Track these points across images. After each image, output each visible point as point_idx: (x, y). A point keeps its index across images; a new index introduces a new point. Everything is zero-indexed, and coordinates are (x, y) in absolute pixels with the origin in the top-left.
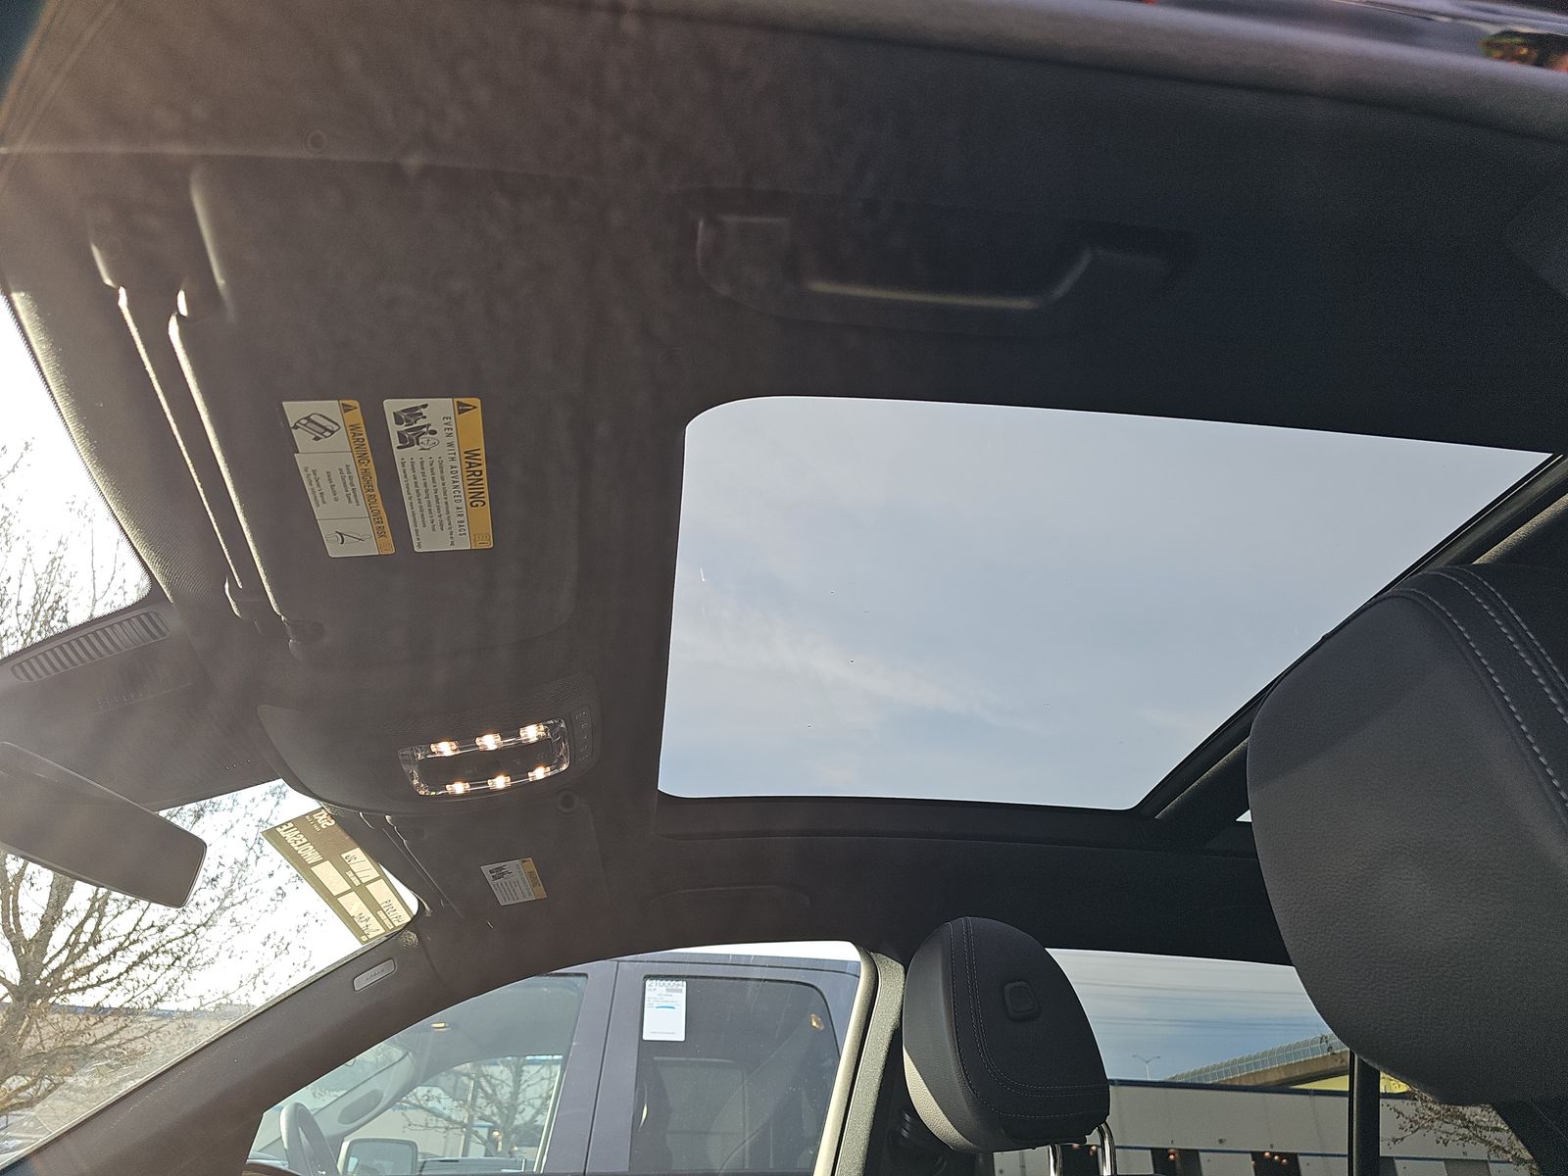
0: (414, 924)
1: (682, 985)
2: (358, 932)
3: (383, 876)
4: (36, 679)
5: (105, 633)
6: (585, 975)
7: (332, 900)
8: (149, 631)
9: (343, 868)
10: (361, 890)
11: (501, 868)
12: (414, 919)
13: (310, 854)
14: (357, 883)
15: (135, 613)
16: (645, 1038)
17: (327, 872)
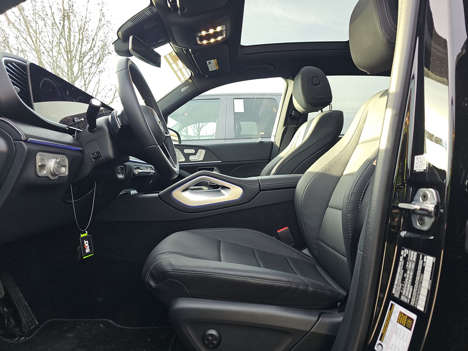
0: (190, 78)
1: (242, 100)
2: (180, 80)
3: (184, 67)
4: (135, 23)
5: (144, 12)
6: (220, 99)
7: (175, 72)
8: (151, 12)
9: (177, 65)
10: (180, 70)
11: (210, 62)
12: (190, 77)
13: (171, 62)
14: (180, 69)
15: (148, 8)
16: (235, 112)
17: (174, 65)
